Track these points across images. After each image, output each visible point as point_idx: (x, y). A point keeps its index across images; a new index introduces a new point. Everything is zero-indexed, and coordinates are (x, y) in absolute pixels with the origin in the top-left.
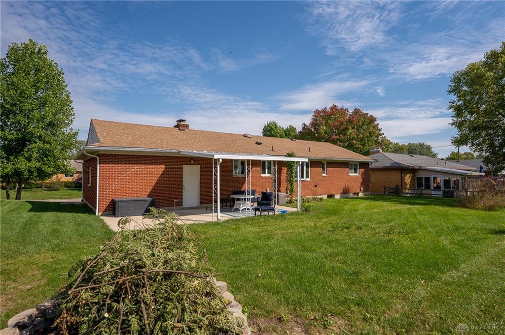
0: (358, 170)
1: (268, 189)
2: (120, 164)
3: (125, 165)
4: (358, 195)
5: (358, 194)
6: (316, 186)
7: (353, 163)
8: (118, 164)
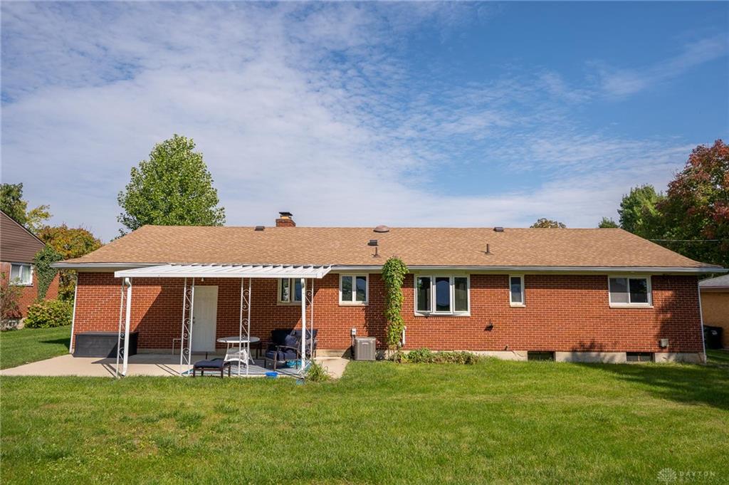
0: (649, 295)
1: (354, 330)
2: (102, 284)
3: (108, 287)
4: (652, 359)
5: (650, 355)
6: (489, 328)
7: (629, 277)
8: (100, 284)
